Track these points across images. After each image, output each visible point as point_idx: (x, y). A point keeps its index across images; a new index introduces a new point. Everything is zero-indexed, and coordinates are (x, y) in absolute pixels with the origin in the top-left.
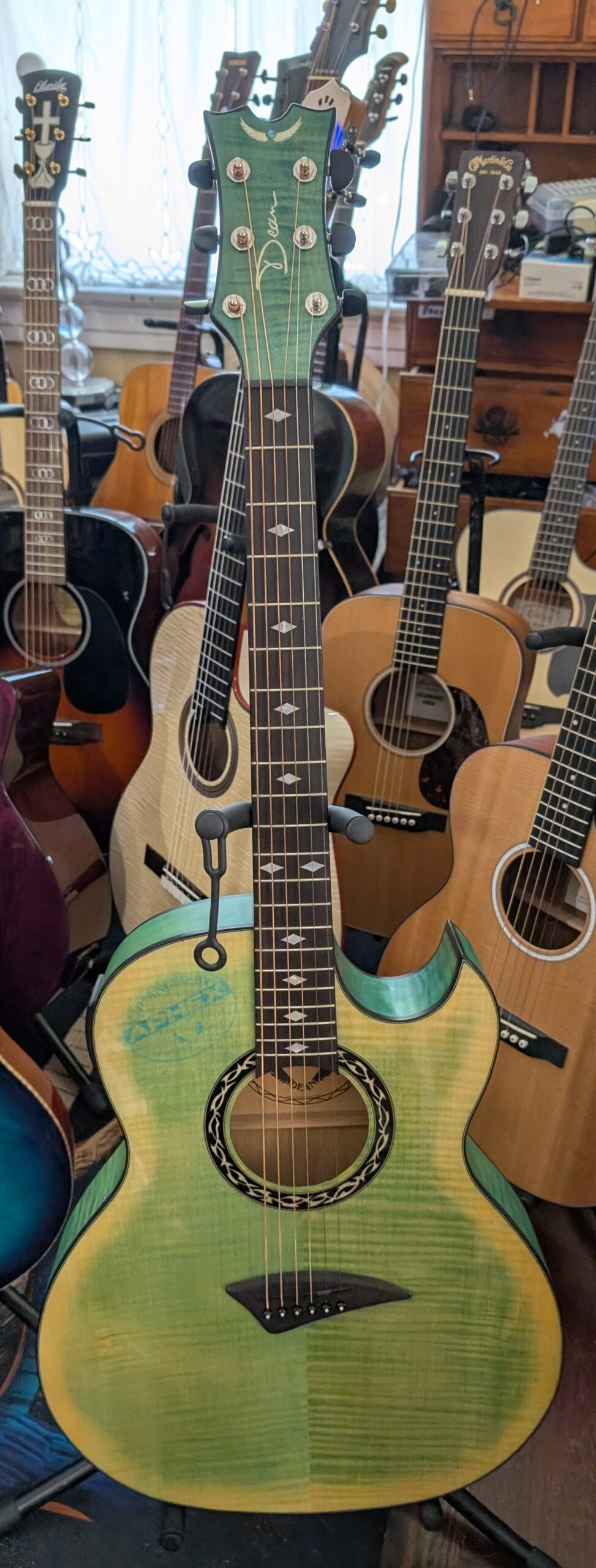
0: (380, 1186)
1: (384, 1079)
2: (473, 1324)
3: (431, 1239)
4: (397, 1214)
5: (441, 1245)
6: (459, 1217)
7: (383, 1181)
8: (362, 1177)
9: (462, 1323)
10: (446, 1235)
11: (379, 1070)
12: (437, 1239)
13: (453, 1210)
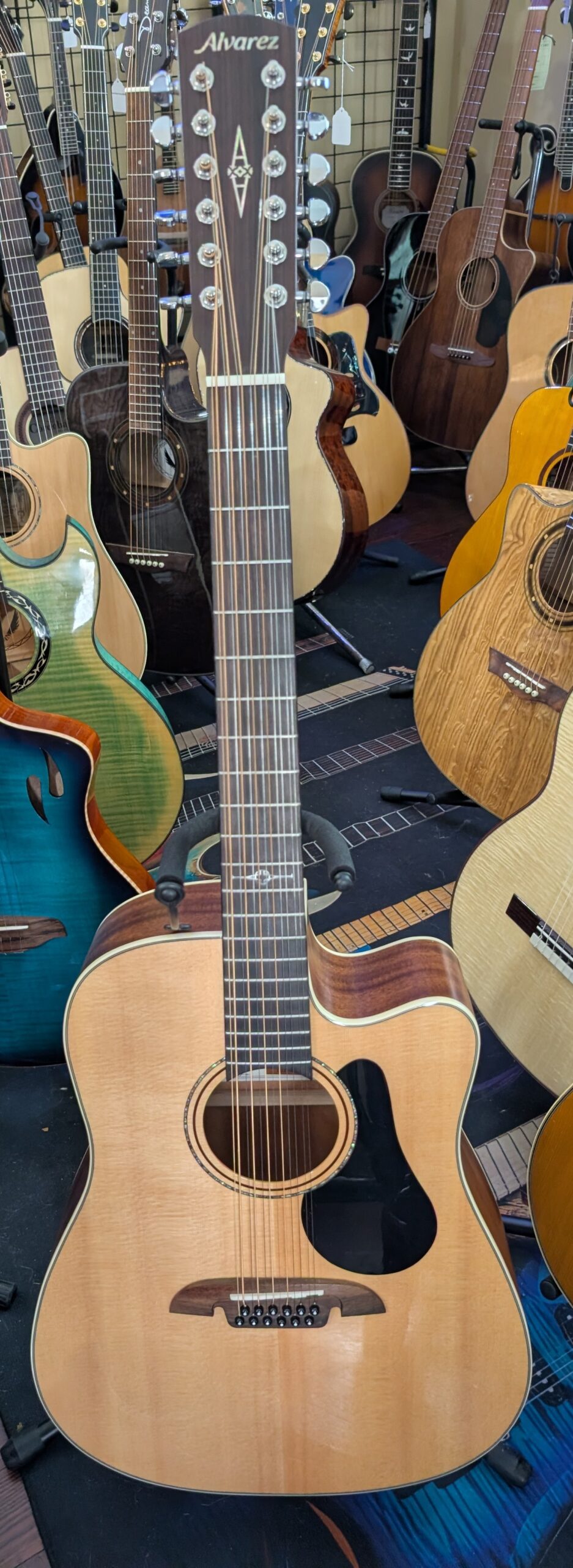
0: (49, 673)
1: (36, 604)
2: (124, 755)
3: (87, 703)
4: (63, 690)
5: (94, 706)
6: (100, 687)
7: (51, 670)
8: (37, 669)
9: (119, 755)
10: (96, 699)
11: (32, 599)
12: (91, 703)
13: (96, 683)
